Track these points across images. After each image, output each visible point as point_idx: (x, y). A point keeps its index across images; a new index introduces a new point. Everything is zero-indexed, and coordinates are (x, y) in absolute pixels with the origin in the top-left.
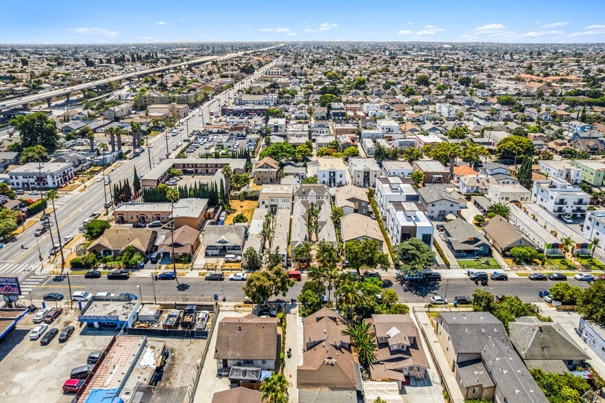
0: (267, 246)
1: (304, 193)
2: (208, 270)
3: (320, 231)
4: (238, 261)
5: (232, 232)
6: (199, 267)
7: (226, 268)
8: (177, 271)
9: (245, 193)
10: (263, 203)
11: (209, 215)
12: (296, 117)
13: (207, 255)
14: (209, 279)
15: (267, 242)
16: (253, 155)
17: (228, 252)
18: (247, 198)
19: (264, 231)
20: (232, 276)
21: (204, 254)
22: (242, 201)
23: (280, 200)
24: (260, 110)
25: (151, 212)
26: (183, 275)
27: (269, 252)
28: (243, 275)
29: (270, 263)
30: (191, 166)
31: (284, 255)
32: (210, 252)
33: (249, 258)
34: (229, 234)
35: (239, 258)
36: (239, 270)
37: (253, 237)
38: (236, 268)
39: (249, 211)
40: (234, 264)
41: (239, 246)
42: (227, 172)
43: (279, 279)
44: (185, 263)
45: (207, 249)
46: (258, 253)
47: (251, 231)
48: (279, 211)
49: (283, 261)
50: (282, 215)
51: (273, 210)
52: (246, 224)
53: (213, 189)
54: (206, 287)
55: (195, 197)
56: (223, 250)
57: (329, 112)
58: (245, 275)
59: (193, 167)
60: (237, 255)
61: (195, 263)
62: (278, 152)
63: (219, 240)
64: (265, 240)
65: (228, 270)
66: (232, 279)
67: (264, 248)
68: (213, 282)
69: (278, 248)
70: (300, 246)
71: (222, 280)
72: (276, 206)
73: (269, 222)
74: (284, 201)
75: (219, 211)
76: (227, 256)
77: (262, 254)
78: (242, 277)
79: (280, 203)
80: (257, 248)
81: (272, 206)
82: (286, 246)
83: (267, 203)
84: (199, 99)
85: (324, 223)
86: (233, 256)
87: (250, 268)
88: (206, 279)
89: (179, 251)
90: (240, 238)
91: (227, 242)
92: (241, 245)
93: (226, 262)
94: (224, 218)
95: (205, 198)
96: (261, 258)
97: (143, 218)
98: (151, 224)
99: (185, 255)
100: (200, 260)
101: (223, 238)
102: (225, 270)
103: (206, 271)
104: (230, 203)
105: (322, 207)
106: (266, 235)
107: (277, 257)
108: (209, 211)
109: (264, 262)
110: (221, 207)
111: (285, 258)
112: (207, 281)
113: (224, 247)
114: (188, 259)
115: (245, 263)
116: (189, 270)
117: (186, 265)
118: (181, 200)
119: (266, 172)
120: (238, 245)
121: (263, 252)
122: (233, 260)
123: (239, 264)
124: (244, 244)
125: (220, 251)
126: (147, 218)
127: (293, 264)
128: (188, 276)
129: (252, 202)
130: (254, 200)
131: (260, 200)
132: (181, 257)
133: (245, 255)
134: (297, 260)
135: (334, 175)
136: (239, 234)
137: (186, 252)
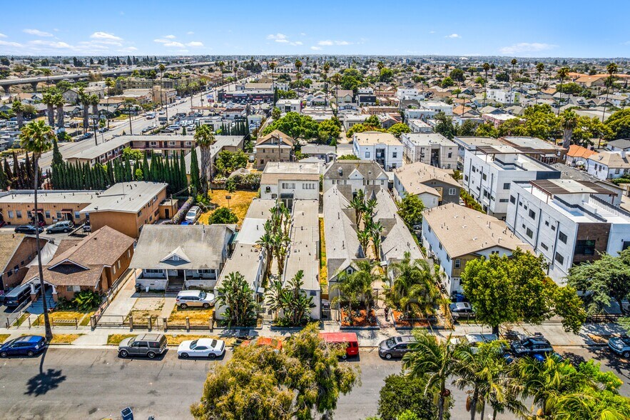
0: (274, 270)
1: (341, 174)
2: (134, 327)
3: (383, 239)
4: (207, 307)
5: (198, 240)
6: (113, 320)
7: (175, 323)
8: (56, 331)
9: (237, 179)
10: (268, 190)
11: (167, 211)
12: (313, 102)
13: (140, 291)
14: (126, 354)
15: (275, 262)
16: (256, 135)
17: (188, 283)
18: (239, 188)
19: (267, 238)
20: (185, 347)
21: (134, 290)
22: (231, 191)
23: (299, 185)
24: (266, 95)
25: (55, 206)
26: (67, 341)
27: (278, 285)
28: (214, 344)
29: (280, 311)
30: (158, 144)
31: (313, 293)
32: (147, 284)
33: (231, 302)
34: (191, 243)
35: (210, 298)
36: (207, 328)
37: (245, 251)
38: (198, 322)
39: (242, 207)
40: (197, 313)
41: (213, 271)
42: (205, 136)
43: (309, 375)
44: (84, 310)
45: (142, 277)
46: (252, 287)
47: (240, 239)
48: (296, 204)
49: (312, 306)
50: (304, 210)
51: (286, 203)
52: (232, 227)
53: (176, 165)
54: (111, 381)
55: (144, 180)
56: (177, 280)
57: (354, 96)
58: (220, 343)
59: (161, 147)
60: (205, 291)
61: (106, 312)
62: (292, 126)
63: (169, 256)
64: (270, 258)
65: (179, 328)
66: (184, 356)
67: (267, 274)
68: (135, 362)
69: (300, 274)
70: (350, 270)
71: (159, 356)
72: (291, 196)
73: (278, 224)
74: (306, 187)
75: (185, 205)
76: (183, 294)
77: (261, 290)
78: (210, 349)
79: (298, 191)
80: (251, 275)
81: (283, 196)
82: (317, 272)
83: (274, 190)
84: (192, 85)
85: (389, 224)
86: (196, 293)
87: (234, 323)
88: (120, 356)
89: (75, 282)
90: (215, 252)
91: (184, 262)
92: (216, 267)
93: (180, 308)
94: (193, 218)
95: (162, 181)
96: (260, 298)
97: (41, 216)
98: (51, 227)
99: (86, 290)
100: (122, 303)
101: (178, 252)
102: (173, 328)
103: (126, 331)
104: (210, 193)
105: (377, 196)
106: (273, 246)
107: (298, 297)
108: (166, 204)
109: (268, 308)
110: (190, 199)
111: (316, 300)
112: (122, 361)
113: (181, 272)
114: (92, 300)
115: (221, 312)
116: (86, 330)
117: (85, 316)
118: (117, 184)
119: (273, 150)
120: (210, 267)
121: (264, 283)
122: (195, 303)
123: (207, 314)
124: (222, 265)
125: (170, 283)
126: (48, 216)
127: (334, 313)
128: (79, 344)
129: (249, 193)
130: (252, 190)
131: (262, 189)
132: (77, 294)
133: (221, 294)
134: (343, 305)
135: (383, 155)
136: (213, 244)
137: (89, 284)
